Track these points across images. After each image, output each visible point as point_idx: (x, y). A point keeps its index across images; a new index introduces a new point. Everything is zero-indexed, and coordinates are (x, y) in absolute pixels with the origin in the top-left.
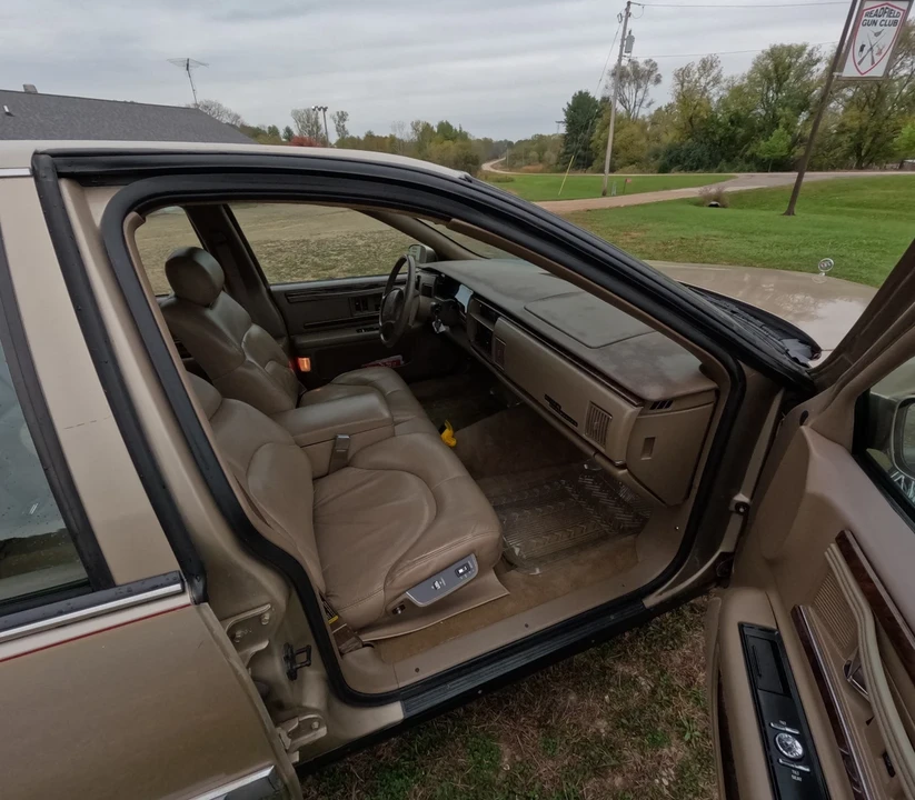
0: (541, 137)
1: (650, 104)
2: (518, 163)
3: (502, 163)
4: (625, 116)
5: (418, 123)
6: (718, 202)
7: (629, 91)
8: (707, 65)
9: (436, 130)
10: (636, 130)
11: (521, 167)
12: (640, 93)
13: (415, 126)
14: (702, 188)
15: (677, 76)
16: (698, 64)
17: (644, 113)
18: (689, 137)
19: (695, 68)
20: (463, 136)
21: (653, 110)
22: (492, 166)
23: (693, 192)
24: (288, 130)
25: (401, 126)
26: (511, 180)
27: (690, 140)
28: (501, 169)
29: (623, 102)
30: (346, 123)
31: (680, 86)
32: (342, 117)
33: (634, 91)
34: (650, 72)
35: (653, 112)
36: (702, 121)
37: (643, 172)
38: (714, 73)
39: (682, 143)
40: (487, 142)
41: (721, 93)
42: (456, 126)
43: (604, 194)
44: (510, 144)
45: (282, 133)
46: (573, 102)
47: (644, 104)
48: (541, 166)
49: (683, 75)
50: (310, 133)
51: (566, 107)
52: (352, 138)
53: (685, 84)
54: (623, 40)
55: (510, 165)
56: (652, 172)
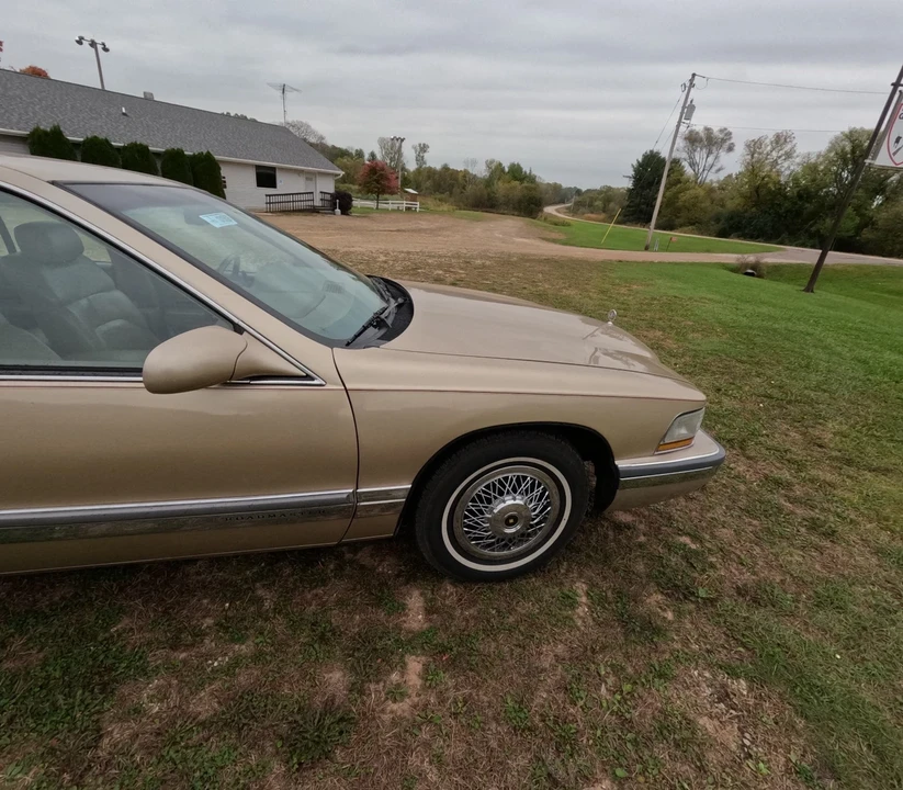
0: (610, 188)
1: (719, 170)
2: (582, 210)
3: (568, 208)
4: (693, 178)
5: (492, 162)
6: (755, 271)
7: (700, 156)
8: (780, 140)
9: (507, 170)
10: (701, 192)
11: (583, 214)
12: (711, 159)
13: (489, 164)
14: (740, 256)
15: (748, 146)
16: (771, 137)
17: (713, 178)
18: (754, 206)
19: (768, 141)
20: (531, 179)
21: (722, 176)
22: (557, 211)
23: (731, 258)
24: (373, 155)
25: (474, 162)
26: (569, 225)
27: (754, 209)
28: (565, 213)
29: (692, 165)
30: (426, 155)
31: (749, 157)
32: (423, 148)
33: (705, 156)
34: (723, 141)
35: (722, 178)
36: (769, 191)
37: (702, 234)
38: (787, 148)
39: (746, 211)
40: (556, 188)
41: (792, 168)
42: (526, 169)
43: (647, 249)
44: (578, 192)
45: (367, 156)
46: (643, 160)
47: (714, 169)
48: (603, 216)
49: (754, 147)
50: (391, 160)
51: (635, 163)
52: (430, 168)
53: (756, 155)
54: (684, 107)
55: (573, 211)
56: (710, 235)
